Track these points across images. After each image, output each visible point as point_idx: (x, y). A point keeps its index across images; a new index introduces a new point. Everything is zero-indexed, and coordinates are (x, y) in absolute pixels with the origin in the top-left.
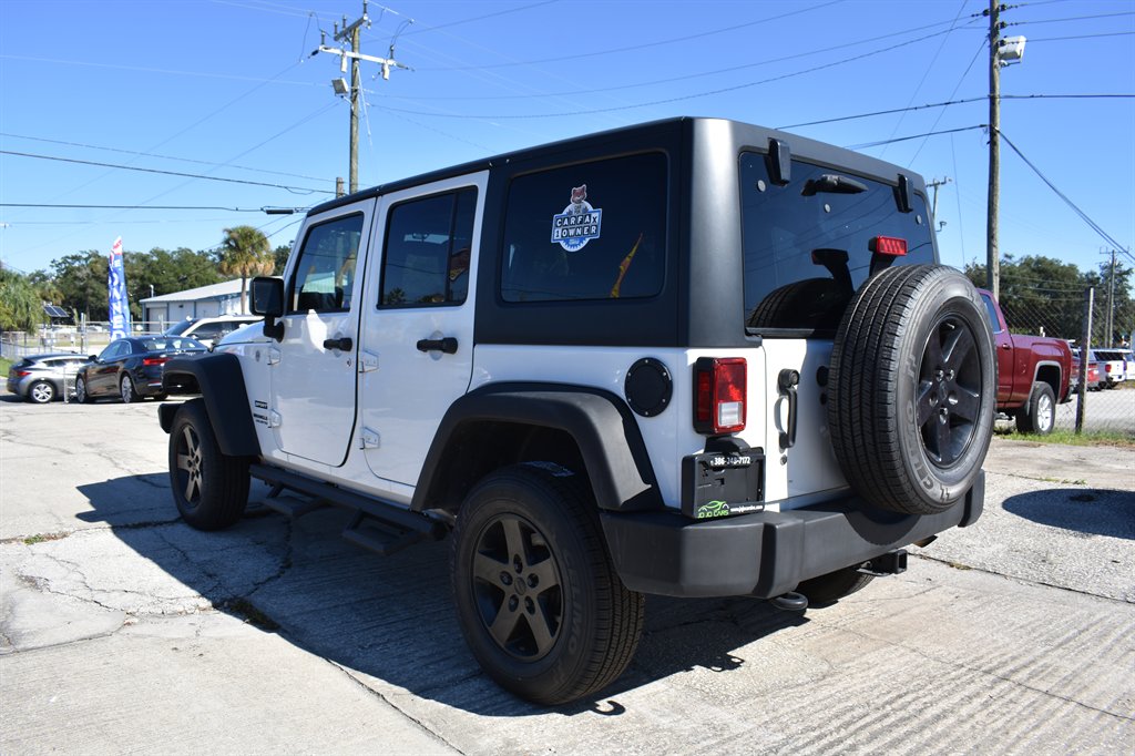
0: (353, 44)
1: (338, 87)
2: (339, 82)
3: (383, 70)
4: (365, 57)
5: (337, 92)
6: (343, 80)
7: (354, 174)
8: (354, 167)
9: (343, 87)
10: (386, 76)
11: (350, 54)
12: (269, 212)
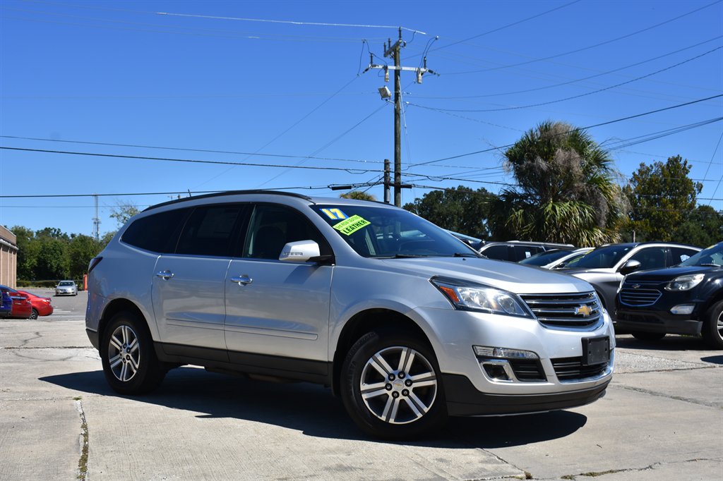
0: (395, 60)
1: (384, 93)
2: (384, 89)
3: (418, 77)
4: (404, 68)
5: (382, 97)
6: (386, 87)
7: (398, 155)
8: (398, 151)
9: (386, 92)
10: (420, 81)
11: (394, 68)
12: (334, 189)
